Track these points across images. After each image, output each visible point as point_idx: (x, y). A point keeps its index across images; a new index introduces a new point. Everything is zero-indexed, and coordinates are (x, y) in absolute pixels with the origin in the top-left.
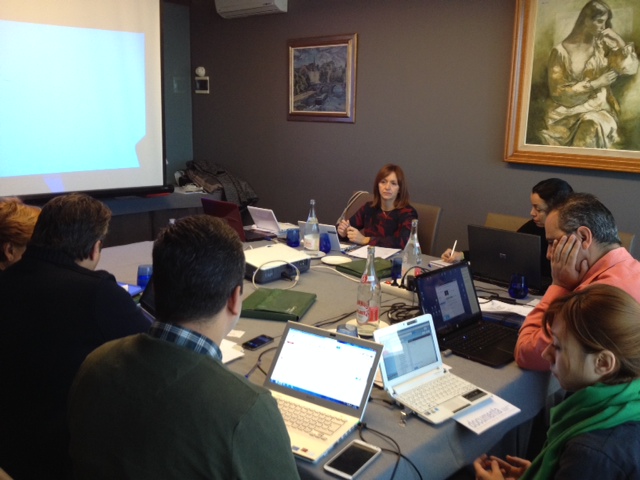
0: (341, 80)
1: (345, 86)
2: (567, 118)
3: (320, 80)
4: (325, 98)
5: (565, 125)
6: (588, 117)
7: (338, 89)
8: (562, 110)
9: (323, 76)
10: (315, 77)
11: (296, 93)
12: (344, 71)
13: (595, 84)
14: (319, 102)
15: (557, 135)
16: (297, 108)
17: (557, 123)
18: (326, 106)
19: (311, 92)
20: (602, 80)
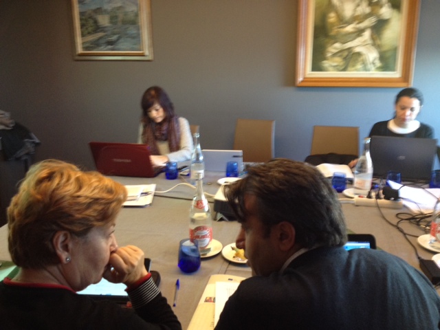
0: (134, 22)
1: (138, 29)
2: (342, 51)
3: (111, 22)
4: (118, 39)
5: (340, 56)
6: (357, 50)
7: (132, 30)
8: (337, 45)
9: (113, 19)
10: (104, 20)
11: (83, 35)
12: (137, 15)
13: (362, 25)
14: (110, 43)
15: (335, 64)
16: (86, 48)
17: (335, 55)
18: (120, 46)
19: (101, 34)
20: (367, 23)
